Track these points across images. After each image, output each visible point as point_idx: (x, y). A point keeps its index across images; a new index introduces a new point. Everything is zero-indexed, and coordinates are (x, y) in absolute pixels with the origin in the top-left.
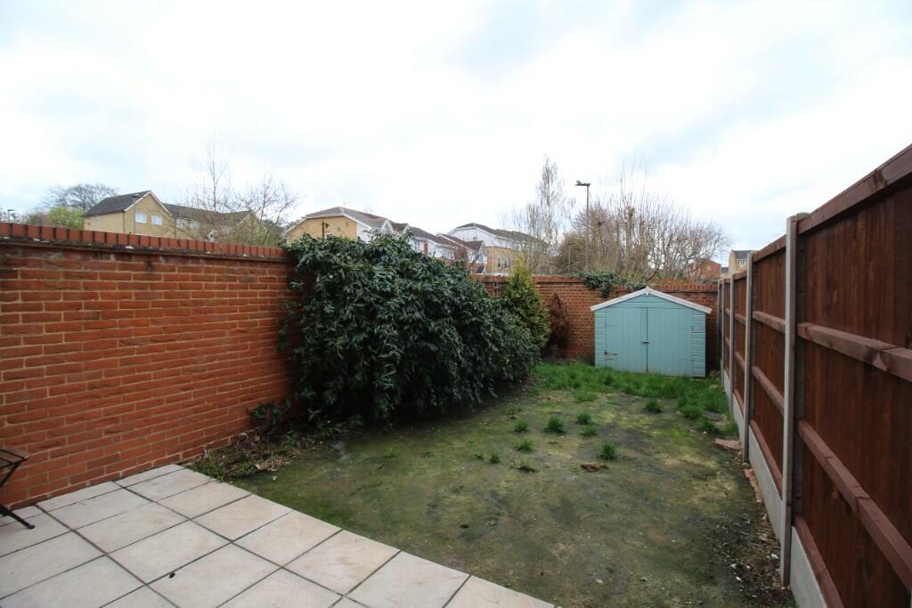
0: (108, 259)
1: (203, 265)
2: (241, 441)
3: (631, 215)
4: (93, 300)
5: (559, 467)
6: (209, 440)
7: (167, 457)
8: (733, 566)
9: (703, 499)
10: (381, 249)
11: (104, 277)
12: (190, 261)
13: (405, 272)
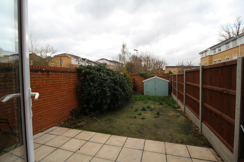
0: (39, 73)
1: (60, 73)
2: (70, 119)
3: (148, 58)
4: (36, 84)
5: (149, 118)
6: (62, 119)
7: (53, 125)
8: (191, 131)
9: (180, 121)
10: (100, 68)
11: (38, 78)
12: (57, 73)
13: (108, 74)
